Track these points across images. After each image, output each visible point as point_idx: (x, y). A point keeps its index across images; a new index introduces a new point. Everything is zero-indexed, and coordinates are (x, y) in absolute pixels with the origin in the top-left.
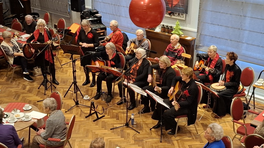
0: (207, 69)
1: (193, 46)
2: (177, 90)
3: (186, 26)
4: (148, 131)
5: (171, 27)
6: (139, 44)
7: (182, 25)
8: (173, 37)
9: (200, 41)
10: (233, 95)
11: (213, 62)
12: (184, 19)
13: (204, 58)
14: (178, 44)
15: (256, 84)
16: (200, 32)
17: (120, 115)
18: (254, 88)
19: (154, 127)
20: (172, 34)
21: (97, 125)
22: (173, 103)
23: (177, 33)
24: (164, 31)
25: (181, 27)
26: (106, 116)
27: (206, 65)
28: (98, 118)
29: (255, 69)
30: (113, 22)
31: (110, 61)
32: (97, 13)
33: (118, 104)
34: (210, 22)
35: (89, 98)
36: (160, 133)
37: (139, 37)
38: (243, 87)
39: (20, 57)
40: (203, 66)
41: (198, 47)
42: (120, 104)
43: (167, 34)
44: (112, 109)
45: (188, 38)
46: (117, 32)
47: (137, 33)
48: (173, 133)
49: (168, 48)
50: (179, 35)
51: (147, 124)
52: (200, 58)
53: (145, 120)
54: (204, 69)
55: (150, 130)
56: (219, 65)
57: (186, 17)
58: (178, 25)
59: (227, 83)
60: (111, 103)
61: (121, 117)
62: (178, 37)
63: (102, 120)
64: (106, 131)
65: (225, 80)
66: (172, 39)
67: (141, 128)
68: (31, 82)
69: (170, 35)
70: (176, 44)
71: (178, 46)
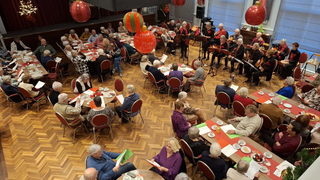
0: (279, 52)
1: (270, 39)
2: (262, 62)
3: (267, 28)
4: (242, 83)
5: (257, 28)
6: (236, 37)
7: (264, 27)
8: (258, 34)
9: (274, 36)
10: (293, 67)
11: (283, 48)
12: (266, 23)
13: (277, 46)
14: (261, 38)
15: (308, 61)
16: (275, 31)
17: (225, 75)
18: (307, 64)
19: (245, 82)
20: (257, 32)
21: (213, 78)
22: (260, 68)
23: (260, 31)
24: (252, 30)
25: (263, 28)
26: (218, 75)
27: (278, 50)
28: (214, 76)
29: (309, 53)
30: (221, 25)
31: (222, 45)
32: (211, 19)
33: (223, 70)
34: (283, 26)
35: (207, 66)
36: (249, 84)
37: (236, 33)
38: (300, 64)
39: (170, 42)
40: (276, 50)
41: (272, 40)
42: (224, 69)
43: (254, 32)
44: (220, 72)
45: (268, 35)
46: (223, 30)
47: (236, 31)
48: (257, 85)
49: (254, 40)
50: (262, 32)
51: (241, 80)
52: (274, 46)
53: (239, 78)
54: (276, 53)
55: (243, 83)
56: (286, 50)
57: (267, 22)
58: (261, 27)
59: (290, 60)
60: (219, 69)
61: (226, 76)
62: (261, 34)
63: (216, 76)
64: (219, 82)
65: (289, 59)
66: (258, 35)
67: (238, 82)
68: (175, 57)
69: (256, 32)
70: (259, 38)
71: (261, 39)
